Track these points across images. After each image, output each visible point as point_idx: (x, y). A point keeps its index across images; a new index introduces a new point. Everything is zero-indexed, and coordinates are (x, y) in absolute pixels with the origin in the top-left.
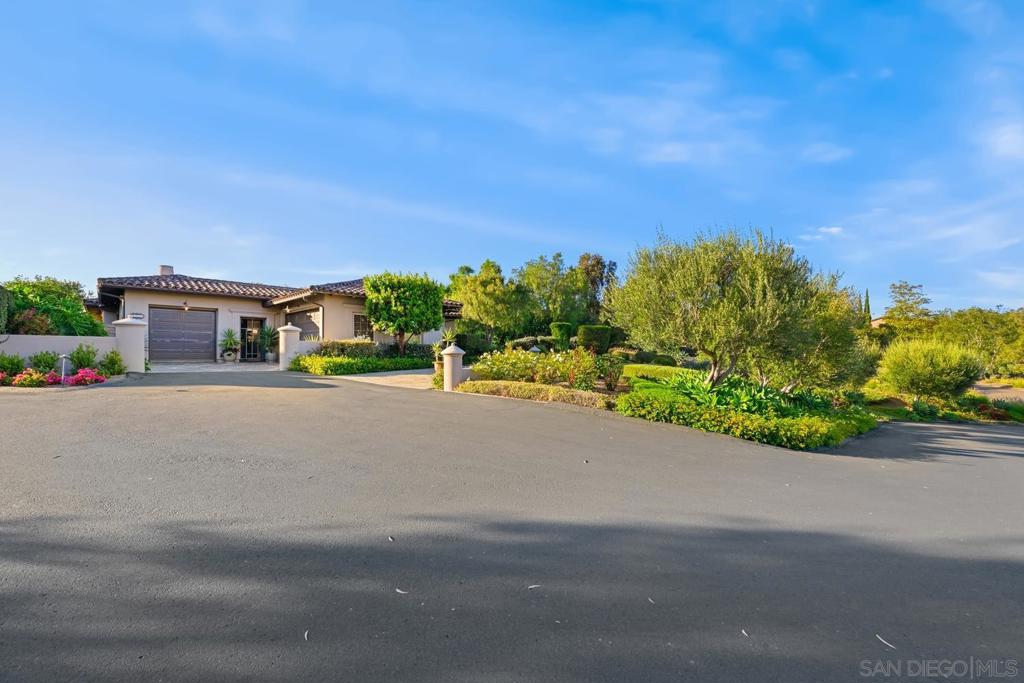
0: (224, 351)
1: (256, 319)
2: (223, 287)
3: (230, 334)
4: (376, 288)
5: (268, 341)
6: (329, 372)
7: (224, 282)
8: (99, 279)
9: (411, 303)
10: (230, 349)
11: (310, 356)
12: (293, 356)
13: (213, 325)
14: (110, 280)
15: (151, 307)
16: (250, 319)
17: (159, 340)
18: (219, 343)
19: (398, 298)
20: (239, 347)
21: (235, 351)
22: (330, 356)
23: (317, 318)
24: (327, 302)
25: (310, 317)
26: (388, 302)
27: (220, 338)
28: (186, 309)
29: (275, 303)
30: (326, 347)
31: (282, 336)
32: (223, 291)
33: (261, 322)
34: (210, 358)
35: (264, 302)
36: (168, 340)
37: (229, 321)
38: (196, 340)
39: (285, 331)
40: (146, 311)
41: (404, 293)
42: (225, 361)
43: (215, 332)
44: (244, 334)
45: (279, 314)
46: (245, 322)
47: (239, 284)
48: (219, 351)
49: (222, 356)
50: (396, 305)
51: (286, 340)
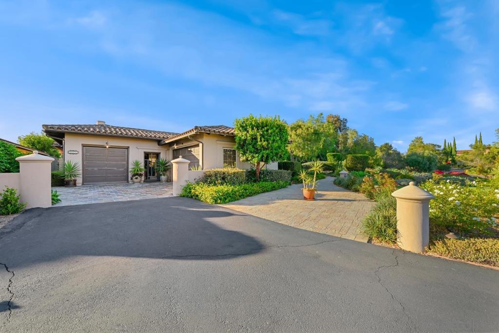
0: (134, 175)
1: (154, 153)
2: (132, 132)
3: (137, 164)
4: (244, 128)
5: (162, 168)
6: (219, 201)
7: (134, 129)
8: (43, 125)
9: (272, 138)
10: (137, 174)
11: (198, 184)
12: (184, 184)
13: (127, 158)
14: (52, 126)
15: (84, 146)
16: (150, 153)
17: (90, 169)
18: (130, 170)
19: (262, 136)
20: (143, 172)
21: (141, 175)
22: (215, 184)
23: (197, 152)
24: (205, 140)
25: (191, 151)
26: (254, 138)
27: (131, 167)
28: (107, 147)
29: (167, 142)
30: (210, 176)
31: (175, 167)
32: (132, 134)
33: (157, 155)
34: (125, 180)
35: (159, 142)
36: (96, 169)
37: (136, 155)
38: (115, 169)
39: (177, 163)
40: (80, 149)
41: (267, 131)
42: (134, 183)
43: (128, 163)
44: (146, 163)
45: (168, 150)
46: (147, 156)
47: (143, 131)
48: (130, 175)
49: (132, 179)
50: (261, 141)
51: (178, 170)
